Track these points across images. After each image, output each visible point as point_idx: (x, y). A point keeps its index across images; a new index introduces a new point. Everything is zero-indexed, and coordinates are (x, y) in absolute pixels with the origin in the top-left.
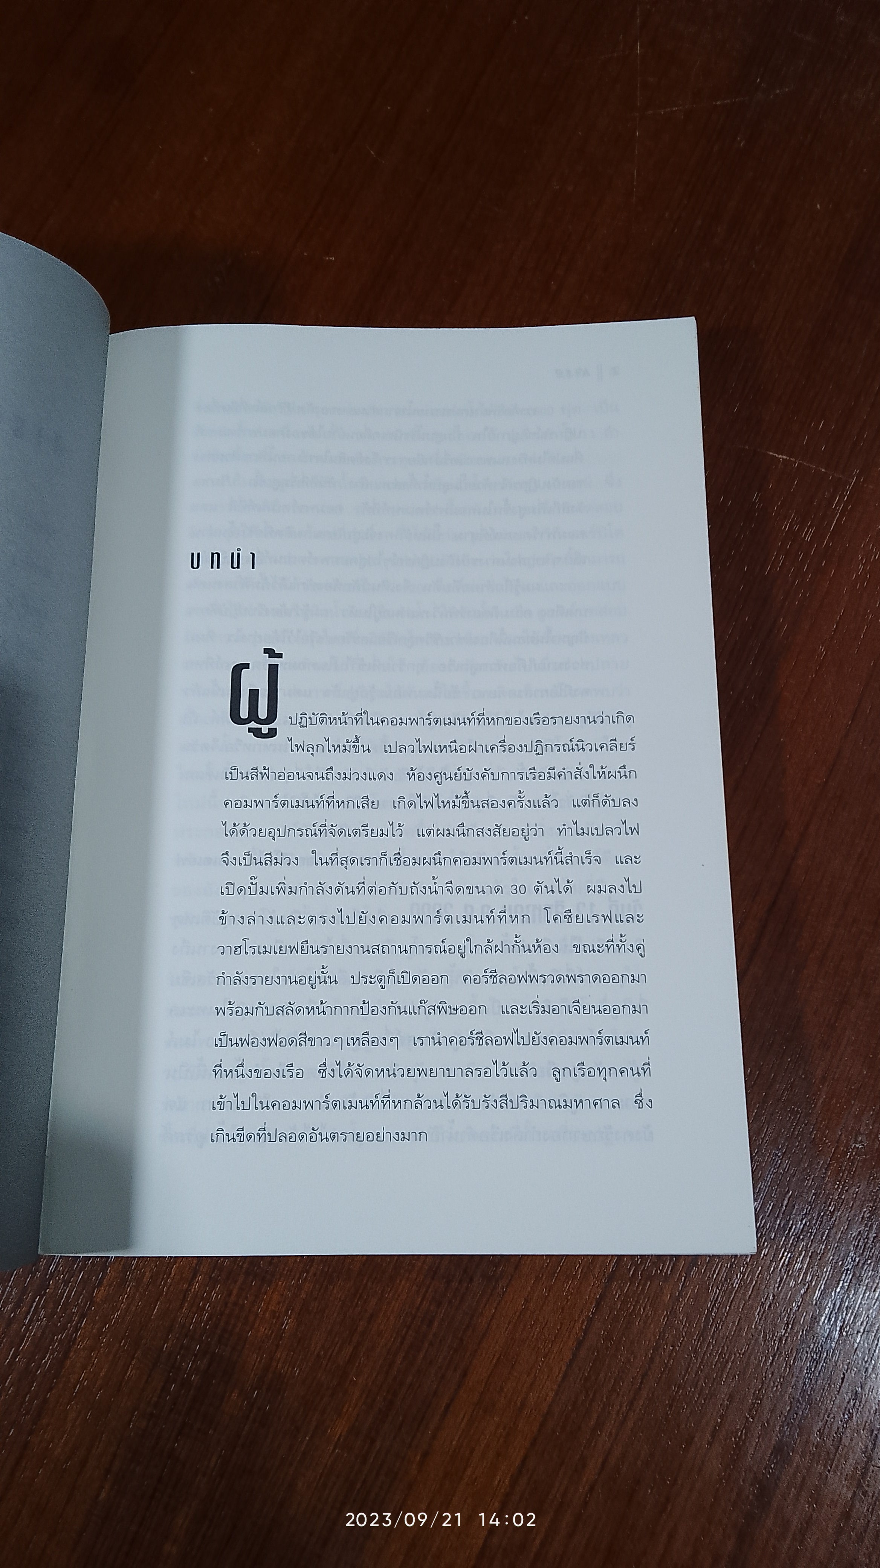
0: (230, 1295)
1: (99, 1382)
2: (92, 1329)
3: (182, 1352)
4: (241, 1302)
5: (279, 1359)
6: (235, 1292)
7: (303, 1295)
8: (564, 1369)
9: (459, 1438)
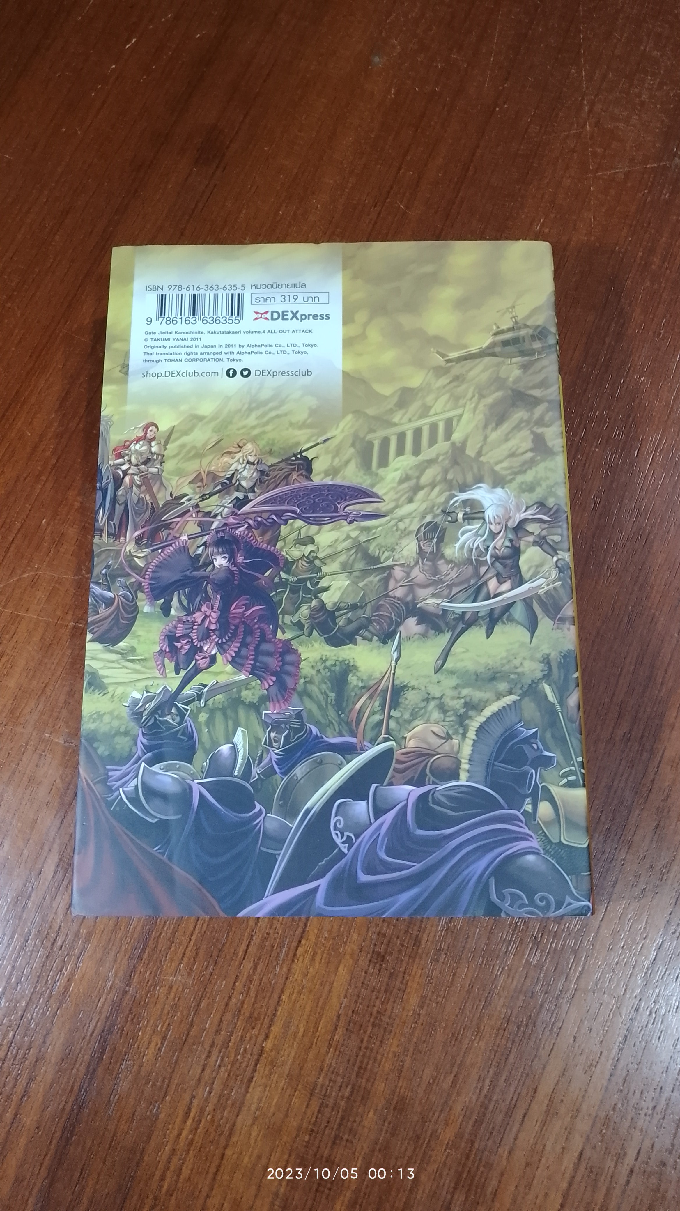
0: (362, 1042)
1: (272, 1109)
2: (264, 1070)
3: (331, 1084)
4: (370, 1047)
5: (401, 1086)
6: (366, 1039)
7: (415, 1040)
8: (605, 1084)
9: (534, 1138)
